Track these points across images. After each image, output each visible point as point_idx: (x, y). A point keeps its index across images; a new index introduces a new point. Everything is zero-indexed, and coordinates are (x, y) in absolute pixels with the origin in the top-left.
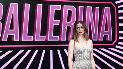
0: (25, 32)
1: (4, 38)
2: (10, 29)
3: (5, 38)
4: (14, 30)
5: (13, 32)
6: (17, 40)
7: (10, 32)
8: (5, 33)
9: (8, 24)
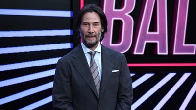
0: (180, 36)
1: (137, 49)
2: (150, 31)
3: (139, 50)
4: (158, 33)
5: (155, 37)
6: (163, 52)
7: (150, 37)
8: (140, 38)
9: (146, 22)
